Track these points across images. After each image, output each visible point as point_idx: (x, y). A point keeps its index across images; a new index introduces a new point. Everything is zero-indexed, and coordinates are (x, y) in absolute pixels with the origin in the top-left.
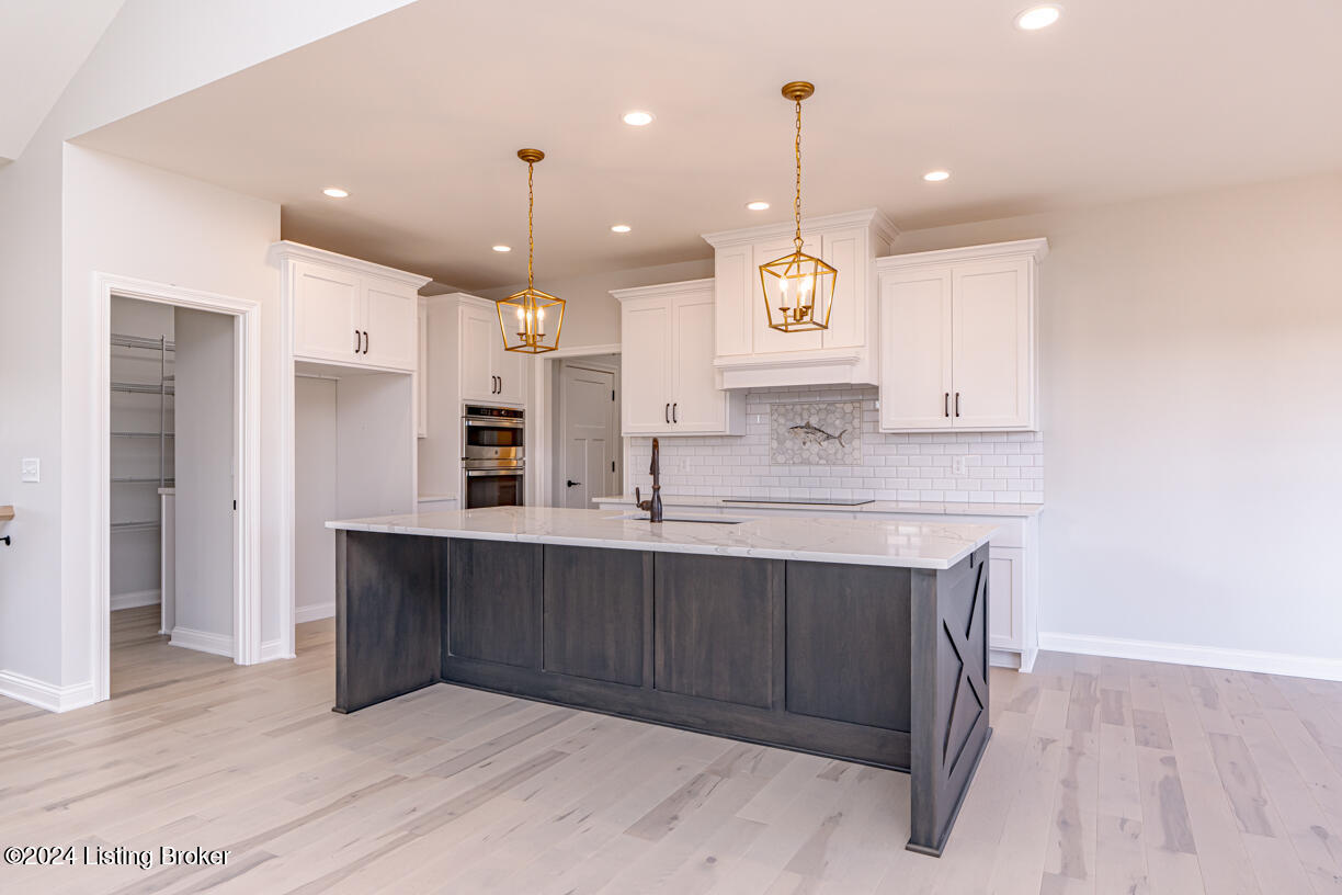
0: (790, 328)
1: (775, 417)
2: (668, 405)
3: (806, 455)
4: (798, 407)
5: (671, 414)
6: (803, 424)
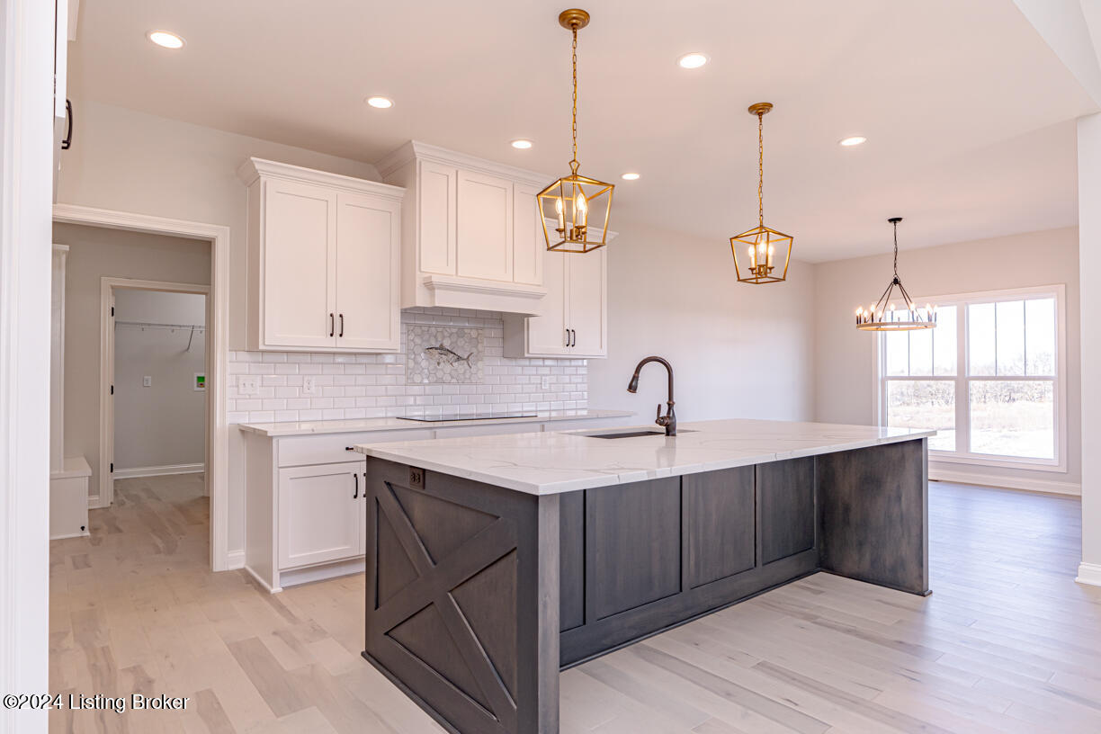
0: (760, 281)
1: (411, 337)
2: (331, 315)
3: (440, 374)
4: (433, 329)
5: (337, 326)
6: (438, 346)
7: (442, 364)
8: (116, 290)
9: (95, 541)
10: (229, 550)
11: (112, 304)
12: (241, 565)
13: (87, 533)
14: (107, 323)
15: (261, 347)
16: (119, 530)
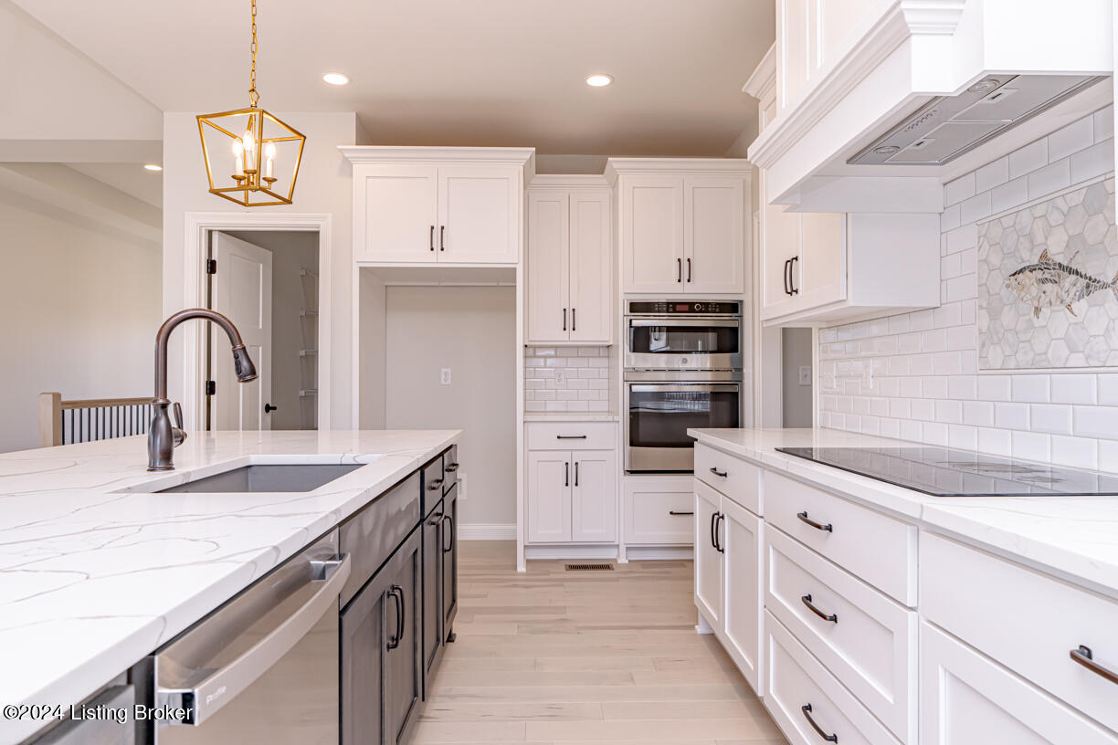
6: (1035, 261)
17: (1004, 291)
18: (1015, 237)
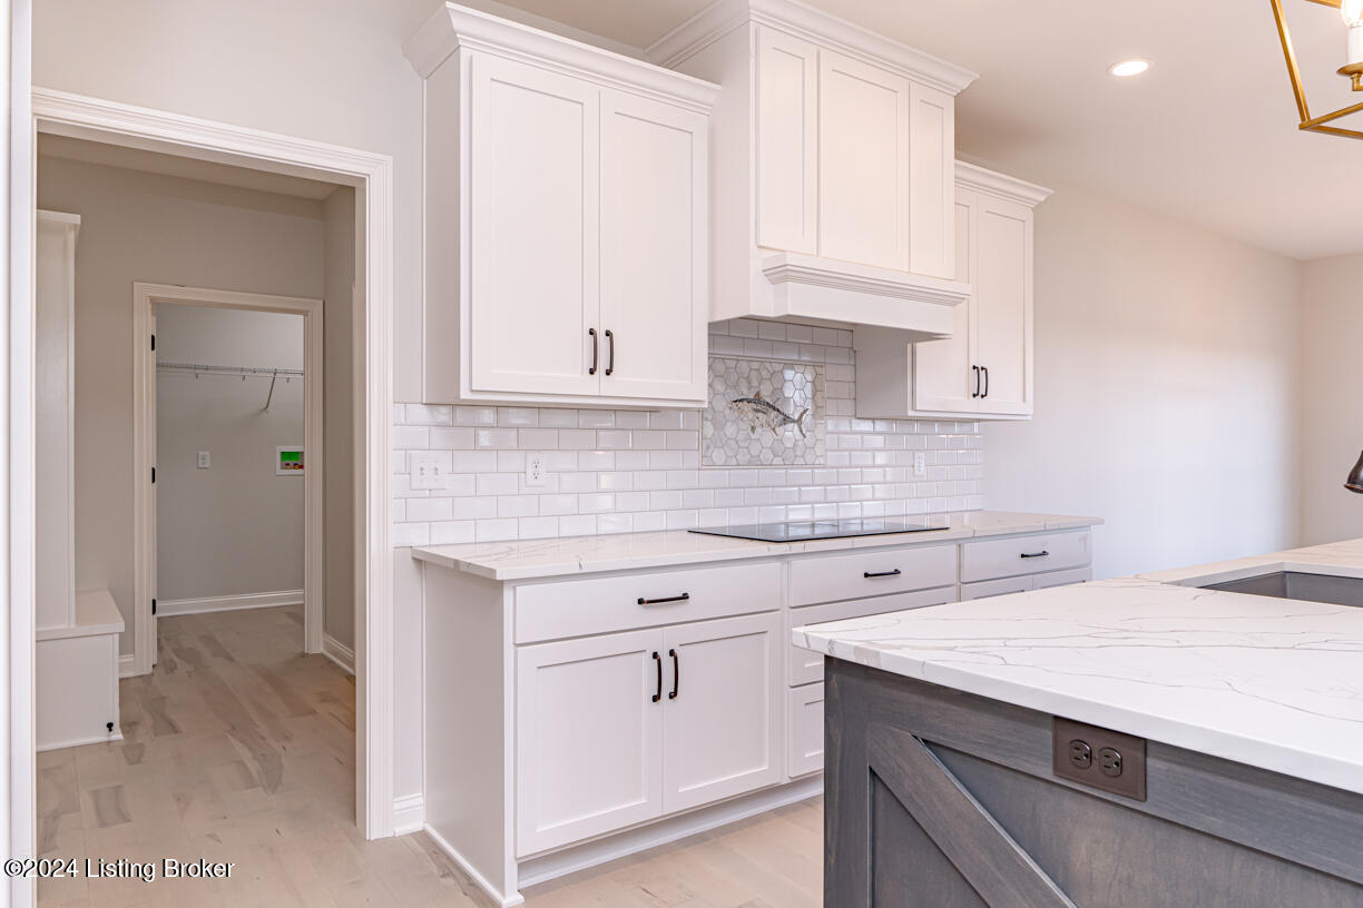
2: (592, 332)
3: (755, 449)
4: (744, 366)
5: (602, 352)
6: (751, 397)
7: (759, 430)
8: (159, 307)
9: (133, 753)
10: (395, 796)
11: (152, 331)
12: (418, 824)
13: (117, 735)
14: (145, 360)
15: (465, 394)
16: (174, 729)
17: (727, 411)
18: (736, 377)
